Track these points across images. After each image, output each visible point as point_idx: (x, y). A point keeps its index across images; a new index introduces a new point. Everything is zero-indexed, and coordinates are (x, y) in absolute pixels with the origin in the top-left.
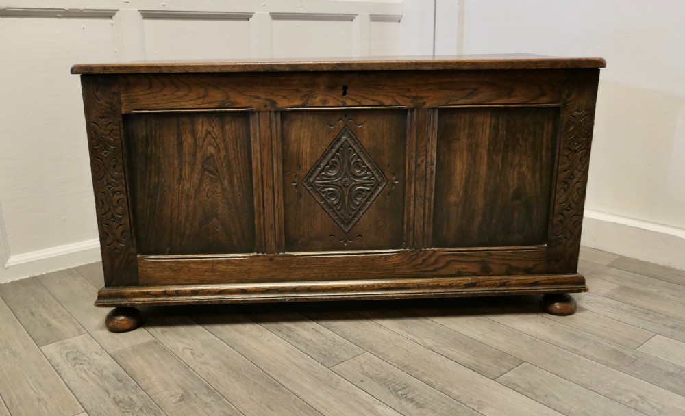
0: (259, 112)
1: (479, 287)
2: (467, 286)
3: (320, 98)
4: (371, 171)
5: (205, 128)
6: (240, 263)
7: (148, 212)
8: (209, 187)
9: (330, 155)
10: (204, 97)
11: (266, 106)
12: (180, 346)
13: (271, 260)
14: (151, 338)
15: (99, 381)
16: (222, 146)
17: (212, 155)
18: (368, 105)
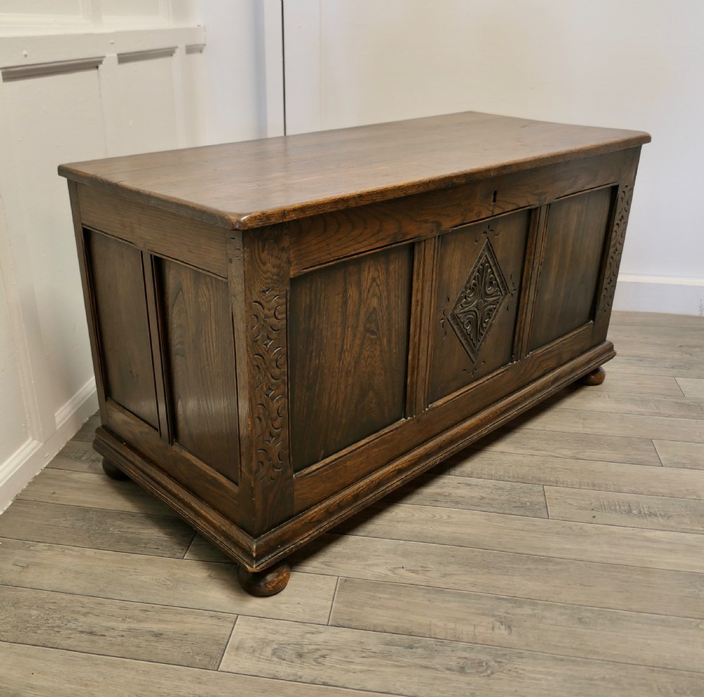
0: (425, 241)
5: (371, 274)
7: (305, 412)
8: (368, 353)
11: (432, 231)
16: (385, 294)
17: (374, 309)
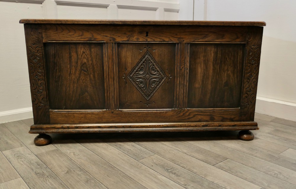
0: (107, 43)
1: (209, 126)
2: (203, 126)
3: (135, 37)
4: (159, 72)
5: (82, 50)
6: (98, 114)
7: (55, 89)
8: (84, 78)
9: (140, 64)
10: (82, 35)
11: (110, 40)
12: (69, 151)
13: (112, 113)
14: (55, 148)
15: (29, 165)
16: (90, 59)
17: (85, 63)
18: (157, 40)
